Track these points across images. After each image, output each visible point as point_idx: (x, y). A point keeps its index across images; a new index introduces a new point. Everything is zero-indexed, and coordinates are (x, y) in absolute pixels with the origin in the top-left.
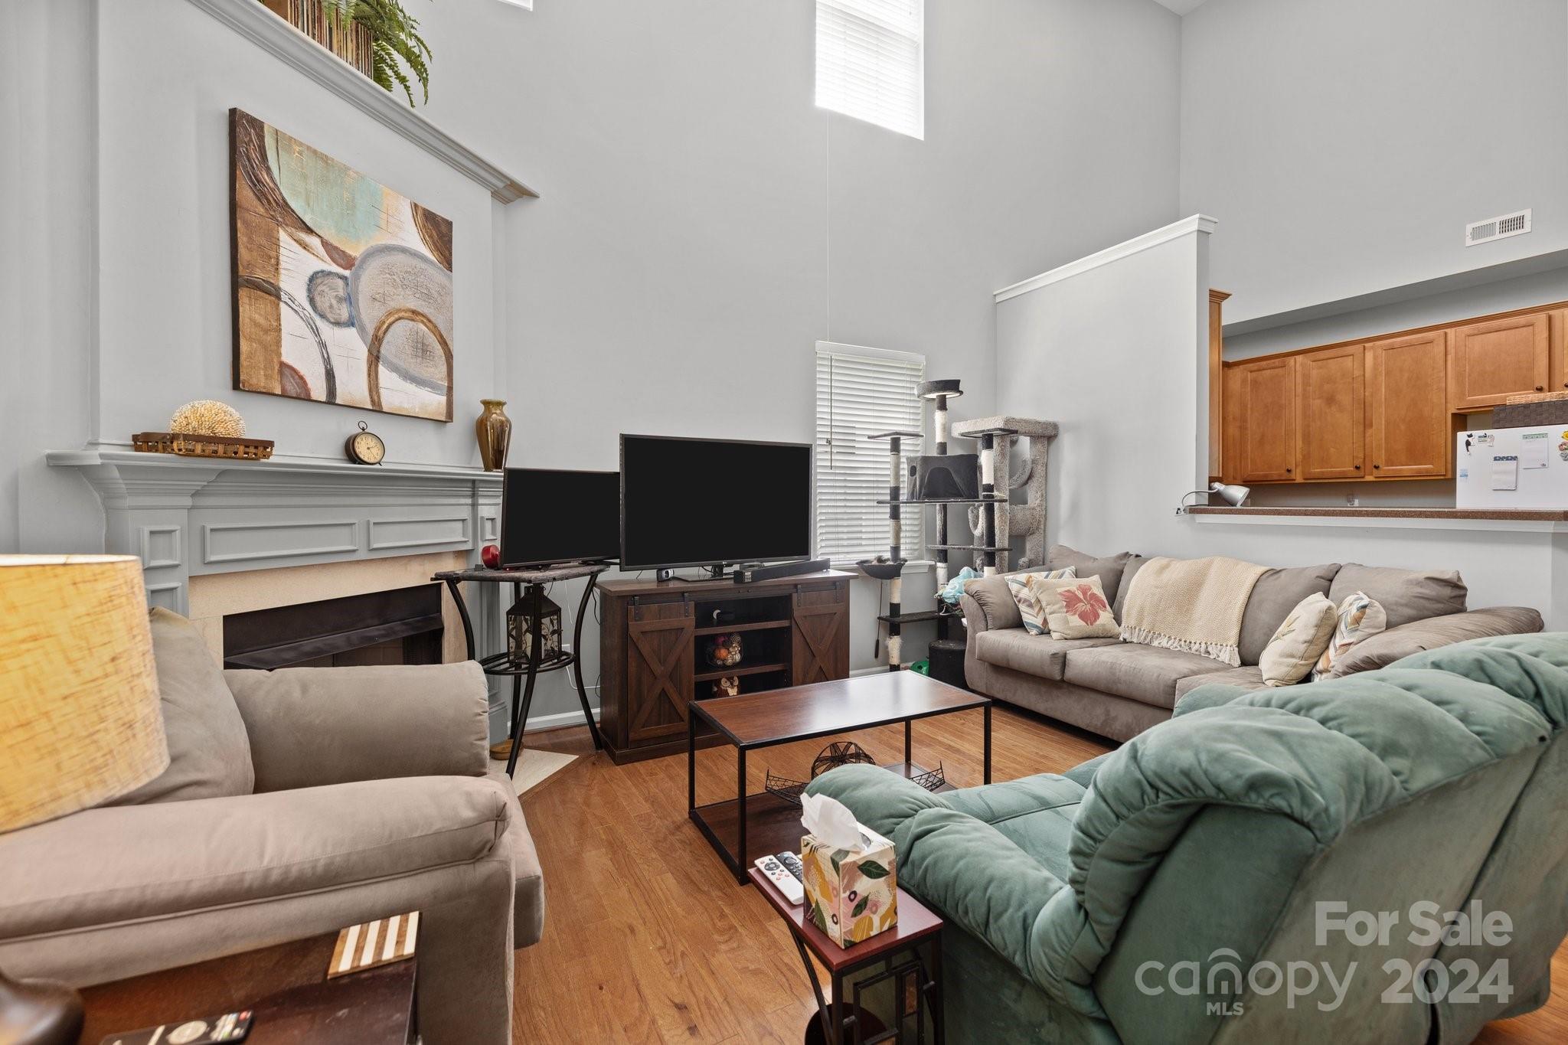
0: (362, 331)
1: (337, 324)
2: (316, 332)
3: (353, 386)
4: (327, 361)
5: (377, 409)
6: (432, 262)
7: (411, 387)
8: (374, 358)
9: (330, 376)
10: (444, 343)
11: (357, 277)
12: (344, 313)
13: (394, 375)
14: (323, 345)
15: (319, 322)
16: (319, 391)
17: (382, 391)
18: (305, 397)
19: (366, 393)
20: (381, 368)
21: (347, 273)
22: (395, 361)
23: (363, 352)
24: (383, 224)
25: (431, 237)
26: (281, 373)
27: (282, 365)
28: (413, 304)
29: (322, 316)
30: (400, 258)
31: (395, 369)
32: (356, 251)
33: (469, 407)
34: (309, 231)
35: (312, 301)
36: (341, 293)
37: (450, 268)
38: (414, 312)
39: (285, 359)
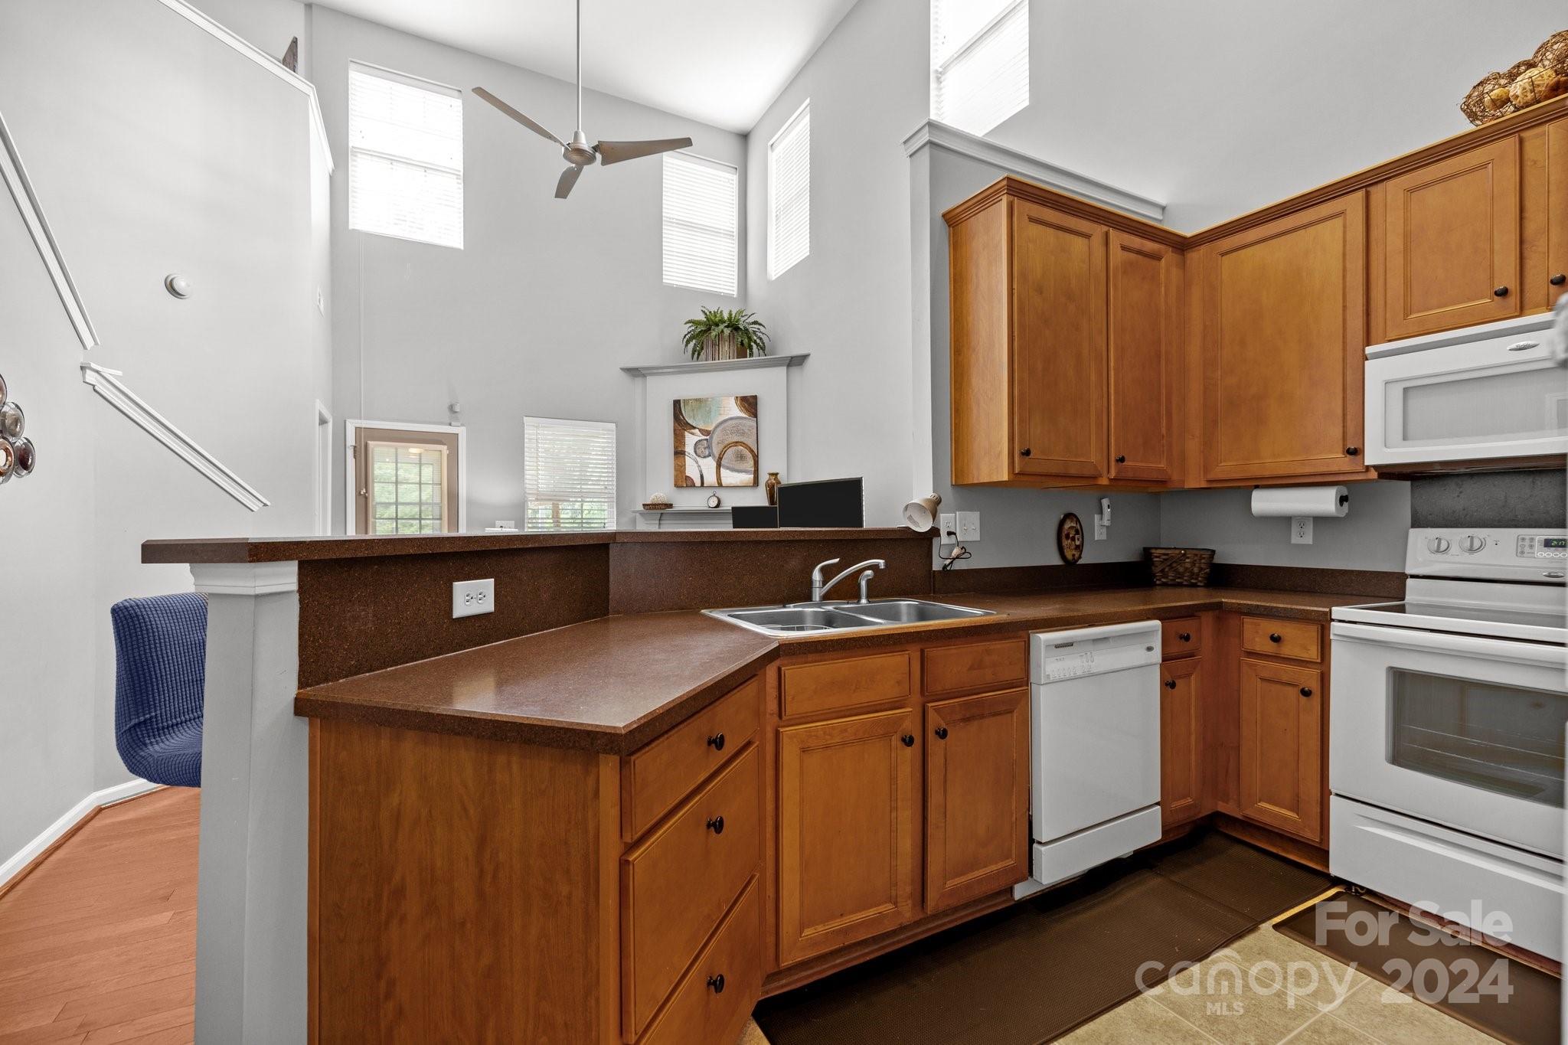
0: (714, 457)
1: (705, 457)
2: (697, 462)
3: (711, 478)
4: (701, 471)
5: (720, 485)
6: (745, 418)
7: (736, 474)
8: (719, 466)
9: (702, 477)
10: (752, 451)
11: (711, 438)
12: (707, 453)
13: (728, 471)
14: (699, 466)
15: (698, 458)
16: (698, 483)
17: (722, 478)
18: (693, 485)
19: (716, 480)
20: (722, 470)
21: (708, 437)
22: (728, 465)
23: (714, 464)
24: (722, 412)
25: (744, 407)
26: (686, 479)
27: (687, 477)
28: (736, 439)
29: (699, 456)
30: (730, 422)
31: (728, 468)
32: (710, 428)
33: (764, 478)
34: (694, 428)
35: (695, 452)
36: (706, 445)
37: (755, 415)
38: (737, 442)
39: (687, 474)
